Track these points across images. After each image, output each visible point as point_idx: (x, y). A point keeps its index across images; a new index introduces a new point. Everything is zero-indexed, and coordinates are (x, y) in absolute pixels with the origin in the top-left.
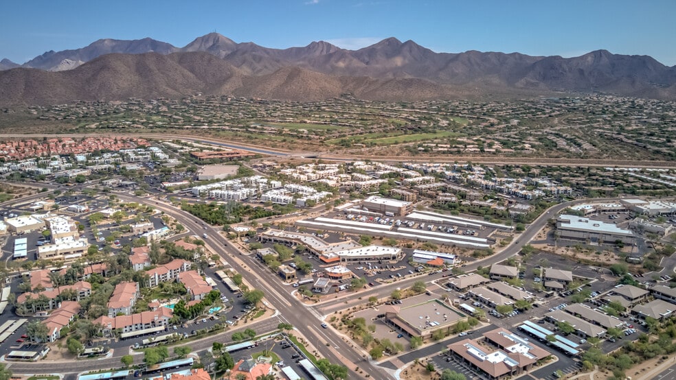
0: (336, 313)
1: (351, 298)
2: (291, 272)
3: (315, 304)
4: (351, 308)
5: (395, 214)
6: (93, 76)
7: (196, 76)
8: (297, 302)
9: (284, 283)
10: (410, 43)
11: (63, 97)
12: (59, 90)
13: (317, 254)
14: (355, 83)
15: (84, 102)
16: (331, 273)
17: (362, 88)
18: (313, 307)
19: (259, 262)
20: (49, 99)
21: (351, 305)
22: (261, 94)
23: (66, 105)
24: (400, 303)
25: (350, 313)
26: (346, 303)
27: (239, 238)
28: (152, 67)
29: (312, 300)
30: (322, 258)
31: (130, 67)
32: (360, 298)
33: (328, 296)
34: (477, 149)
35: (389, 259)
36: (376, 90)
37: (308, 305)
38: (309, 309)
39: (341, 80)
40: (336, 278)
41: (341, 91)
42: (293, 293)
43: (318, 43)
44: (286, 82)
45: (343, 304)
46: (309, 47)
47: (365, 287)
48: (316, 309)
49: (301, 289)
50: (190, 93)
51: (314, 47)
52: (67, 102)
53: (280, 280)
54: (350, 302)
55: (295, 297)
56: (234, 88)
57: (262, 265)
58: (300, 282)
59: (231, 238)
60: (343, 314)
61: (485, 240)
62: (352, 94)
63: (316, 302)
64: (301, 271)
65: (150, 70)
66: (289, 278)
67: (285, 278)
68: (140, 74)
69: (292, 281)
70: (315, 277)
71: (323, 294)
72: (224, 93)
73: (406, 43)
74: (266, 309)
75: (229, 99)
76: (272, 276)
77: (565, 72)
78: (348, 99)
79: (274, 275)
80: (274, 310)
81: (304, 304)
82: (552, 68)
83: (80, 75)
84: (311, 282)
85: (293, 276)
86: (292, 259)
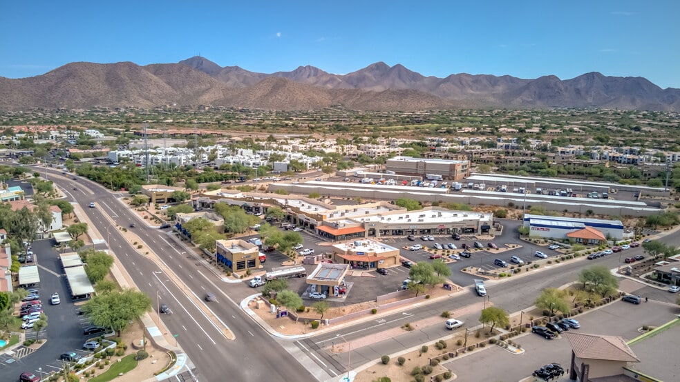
0: (385, 362)
1: (419, 313)
2: (246, 252)
3: (312, 334)
4: (430, 344)
5: (443, 177)
6: (56, 84)
7: (172, 87)
8: (255, 327)
9: (225, 279)
10: (398, 67)
11: (20, 104)
12: (15, 96)
13: (312, 221)
14: (345, 95)
15: (42, 110)
16: (349, 253)
17: (354, 100)
18: (307, 341)
19: (177, 240)
20: (4, 106)
21: (427, 335)
22: (242, 104)
23: (21, 112)
24: (573, 327)
25: (434, 363)
26: (408, 327)
27: (152, 204)
28: (124, 76)
29: (302, 320)
30: (324, 229)
31: (99, 76)
32: (446, 315)
33: (348, 309)
34: (514, 130)
35: (473, 231)
36: (369, 101)
37: (288, 335)
38: (291, 350)
39: (330, 93)
40: (363, 266)
41: (330, 103)
42: (247, 304)
43: (305, 68)
44: (271, 93)
45: (397, 332)
46: (296, 72)
47: (446, 287)
48: (316, 348)
49: (269, 292)
50: (164, 104)
51: (301, 71)
52: (22, 109)
53: (217, 272)
54: (419, 325)
55: (251, 313)
56: (214, 99)
57: (182, 244)
58: (268, 275)
59: (137, 204)
60: (409, 366)
61: (644, 204)
62: (343, 105)
63: (315, 326)
64: (274, 254)
65: (121, 80)
66: (241, 266)
67: (231, 267)
68: (110, 84)
69: (248, 274)
70: (309, 264)
71: (334, 304)
72: (201, 103)
73: (395, 67)
74: (149, 350)
75: (207, 108)
76: (199, 265)
77: (561, 91)
78: (339, 109)
79: (205, 262)
80: (173, 355)
81: (274, 333)
82: (548, 87)
83: (41, 82)
84: (298, 275)
85: (252, 263)
86: (256, 233)
